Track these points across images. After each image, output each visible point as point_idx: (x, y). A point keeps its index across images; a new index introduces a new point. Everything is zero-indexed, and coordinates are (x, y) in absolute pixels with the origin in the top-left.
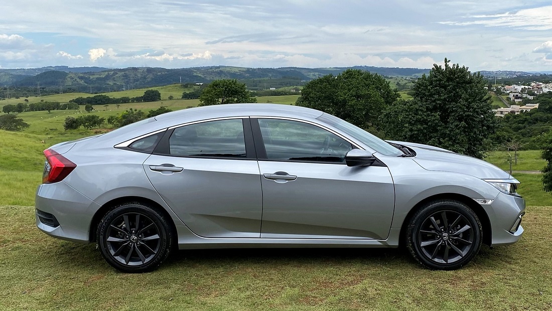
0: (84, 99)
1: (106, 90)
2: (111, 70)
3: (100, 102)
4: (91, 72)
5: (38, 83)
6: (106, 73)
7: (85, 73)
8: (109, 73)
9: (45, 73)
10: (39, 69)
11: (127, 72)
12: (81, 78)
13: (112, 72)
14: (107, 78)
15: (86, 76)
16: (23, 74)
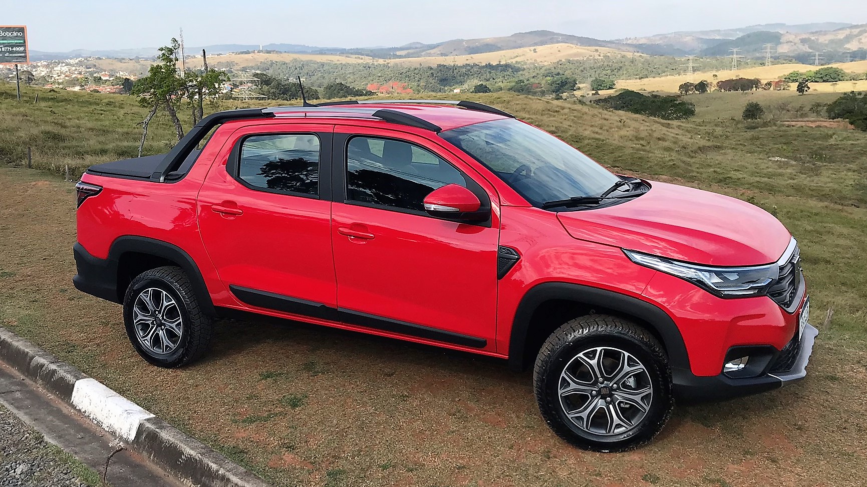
0: (802, 74)
1: (842, 59)
2: (856, 26)
3: (828, 77)
4: (822, 31)
5: (735, 50)
6: (848, 32)
7: (813, 33)
8: (853, 30)
9: (749, 36)
10: (740, 30)
12: (803, 41)
13: (858, 30)
14: (848, 39)
15: (813, 38)
16: (718, 38)
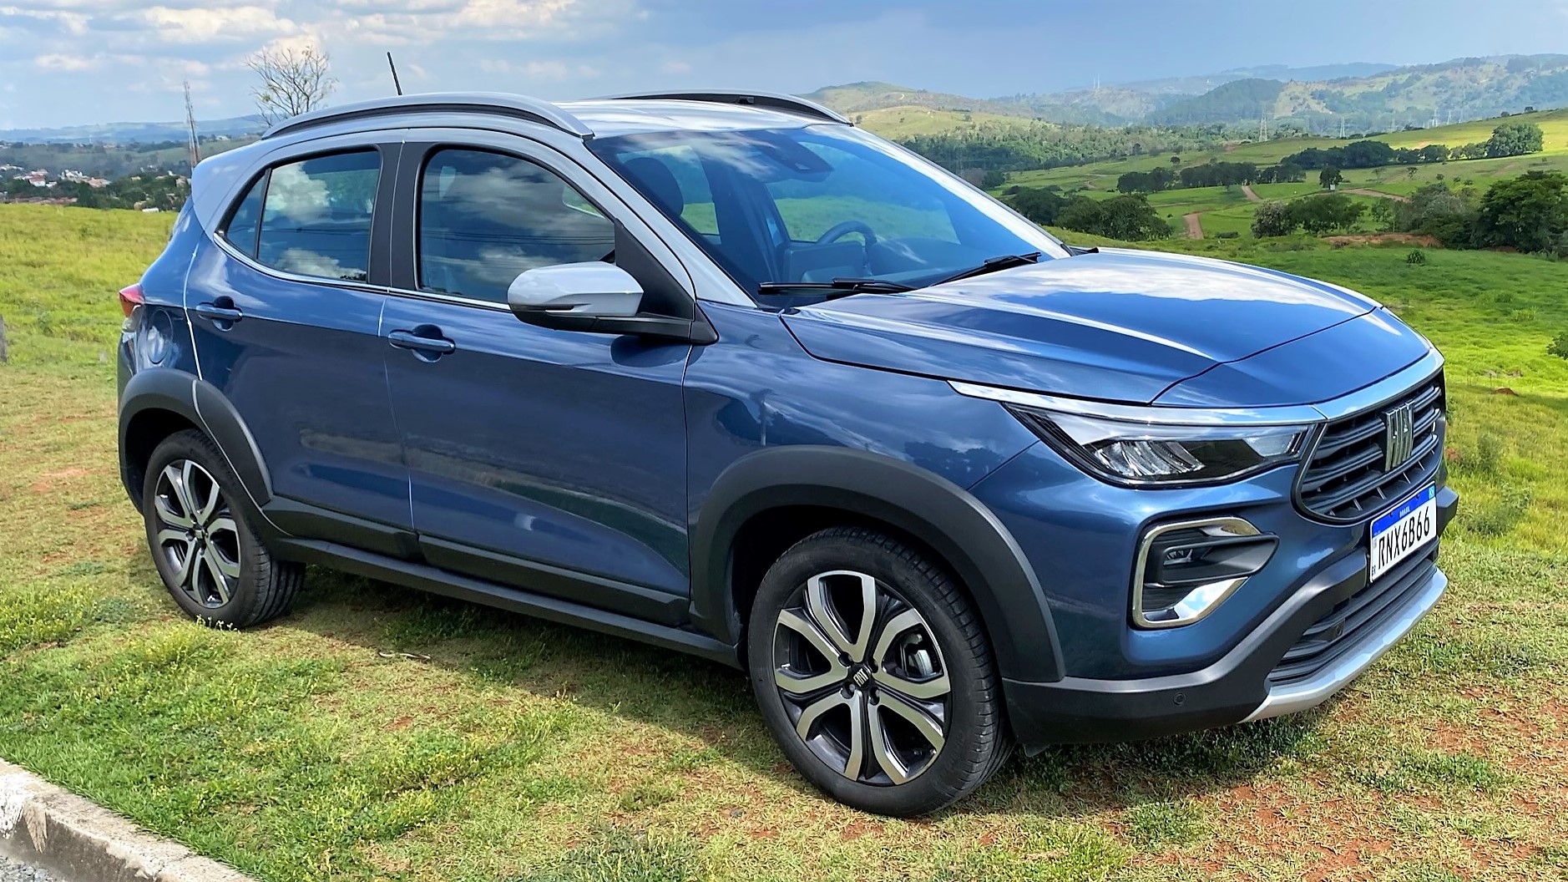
0: (1323, 153)
2: (1403, 70)
3: (1364, 161)
4: (1347, 78)
6: (1389, 80)
7: (1331, 82)
8: (1397, 77)
10: (1211, 78)
11: (1448, 74)
14: (1392, 91)
15: (1334, 91)
